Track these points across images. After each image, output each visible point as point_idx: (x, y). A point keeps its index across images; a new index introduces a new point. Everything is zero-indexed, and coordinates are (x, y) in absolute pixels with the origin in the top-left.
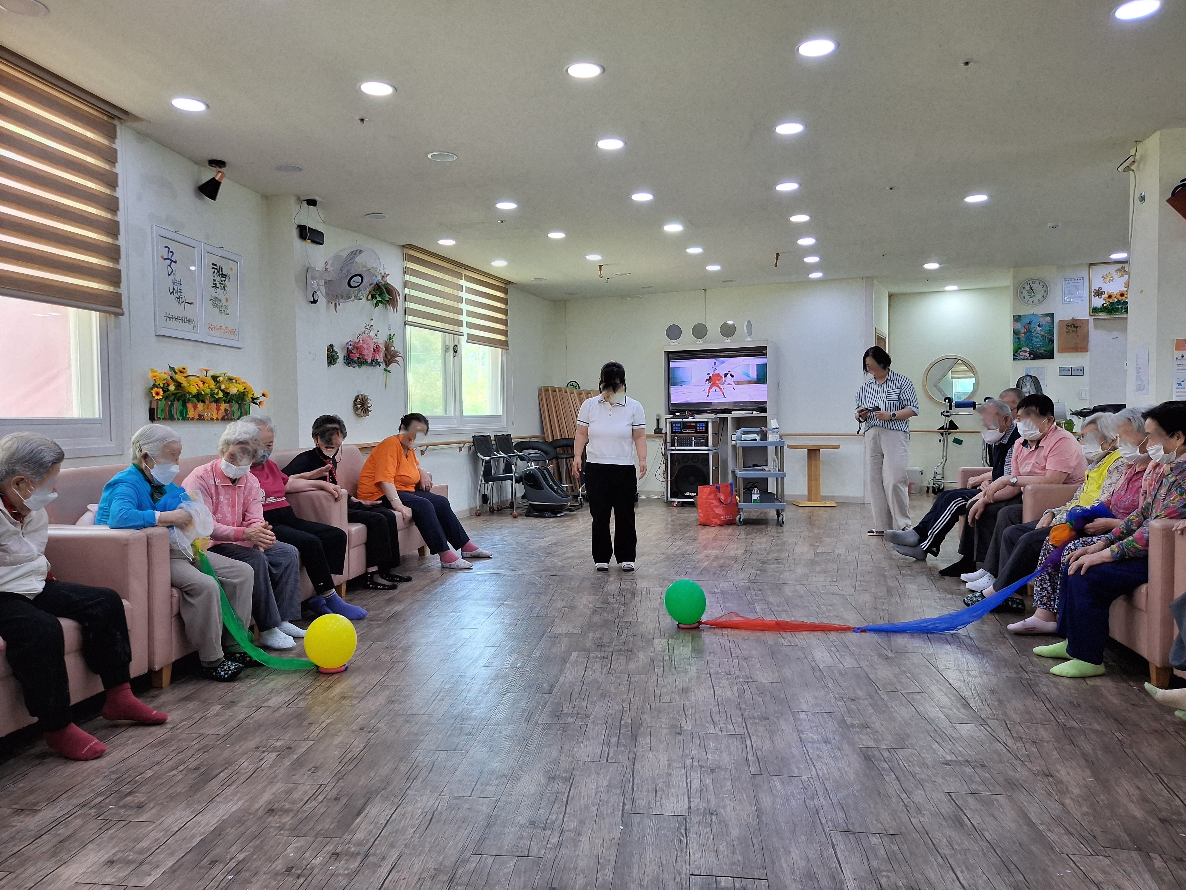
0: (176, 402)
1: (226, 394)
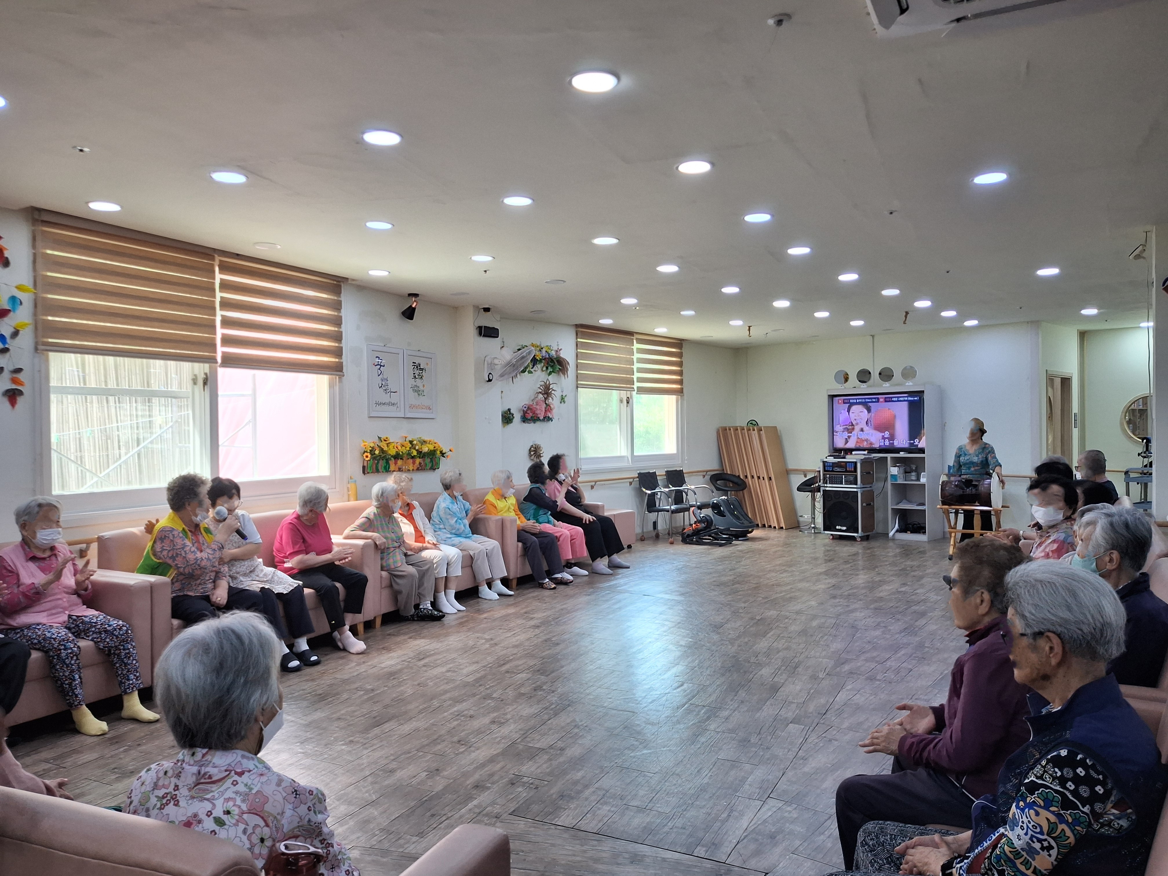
0: (381, 462)
1: (419, 452)
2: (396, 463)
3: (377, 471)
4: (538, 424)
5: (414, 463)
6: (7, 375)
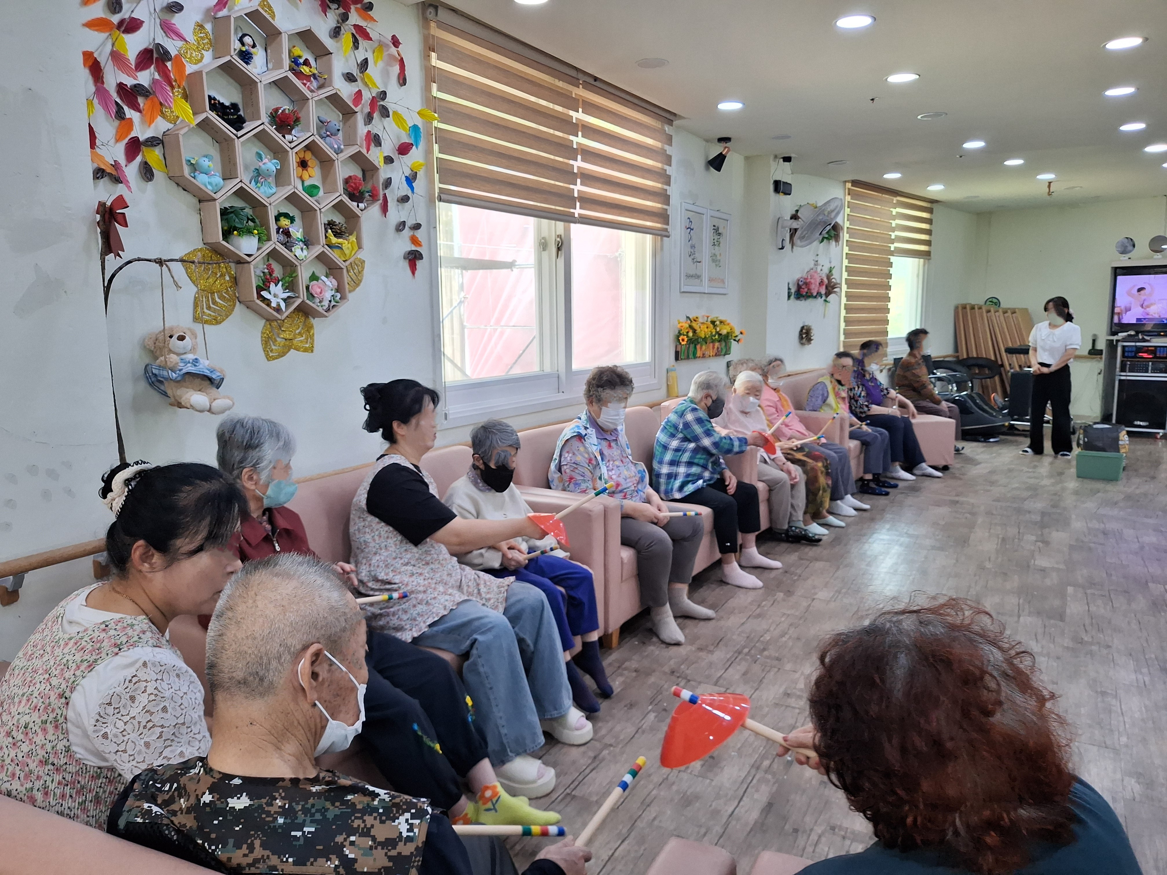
0: (692, 346)
2: (701, 348)
3: (688, 358)
4: (810, 301)
5: (713, 348)
6: (407, 233)
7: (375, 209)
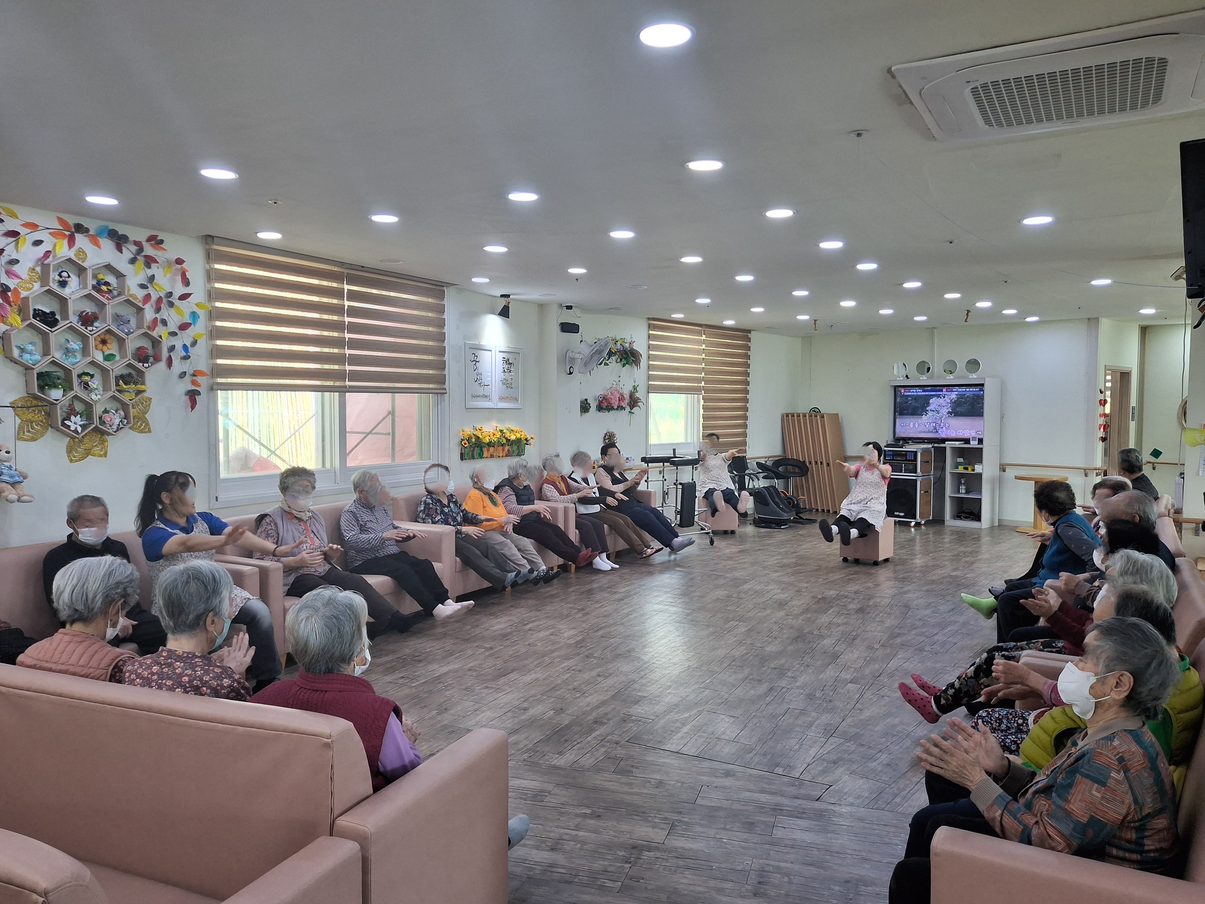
0: (476, 449)
1: (508, 440)
2: (488, 450)
3: (473, 458)
4: (612, 412)
5: (503, 450)
6: (187, 378)
7: (162, 365)
